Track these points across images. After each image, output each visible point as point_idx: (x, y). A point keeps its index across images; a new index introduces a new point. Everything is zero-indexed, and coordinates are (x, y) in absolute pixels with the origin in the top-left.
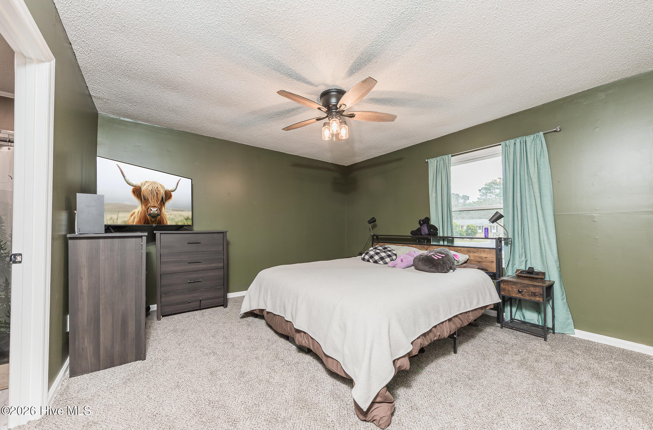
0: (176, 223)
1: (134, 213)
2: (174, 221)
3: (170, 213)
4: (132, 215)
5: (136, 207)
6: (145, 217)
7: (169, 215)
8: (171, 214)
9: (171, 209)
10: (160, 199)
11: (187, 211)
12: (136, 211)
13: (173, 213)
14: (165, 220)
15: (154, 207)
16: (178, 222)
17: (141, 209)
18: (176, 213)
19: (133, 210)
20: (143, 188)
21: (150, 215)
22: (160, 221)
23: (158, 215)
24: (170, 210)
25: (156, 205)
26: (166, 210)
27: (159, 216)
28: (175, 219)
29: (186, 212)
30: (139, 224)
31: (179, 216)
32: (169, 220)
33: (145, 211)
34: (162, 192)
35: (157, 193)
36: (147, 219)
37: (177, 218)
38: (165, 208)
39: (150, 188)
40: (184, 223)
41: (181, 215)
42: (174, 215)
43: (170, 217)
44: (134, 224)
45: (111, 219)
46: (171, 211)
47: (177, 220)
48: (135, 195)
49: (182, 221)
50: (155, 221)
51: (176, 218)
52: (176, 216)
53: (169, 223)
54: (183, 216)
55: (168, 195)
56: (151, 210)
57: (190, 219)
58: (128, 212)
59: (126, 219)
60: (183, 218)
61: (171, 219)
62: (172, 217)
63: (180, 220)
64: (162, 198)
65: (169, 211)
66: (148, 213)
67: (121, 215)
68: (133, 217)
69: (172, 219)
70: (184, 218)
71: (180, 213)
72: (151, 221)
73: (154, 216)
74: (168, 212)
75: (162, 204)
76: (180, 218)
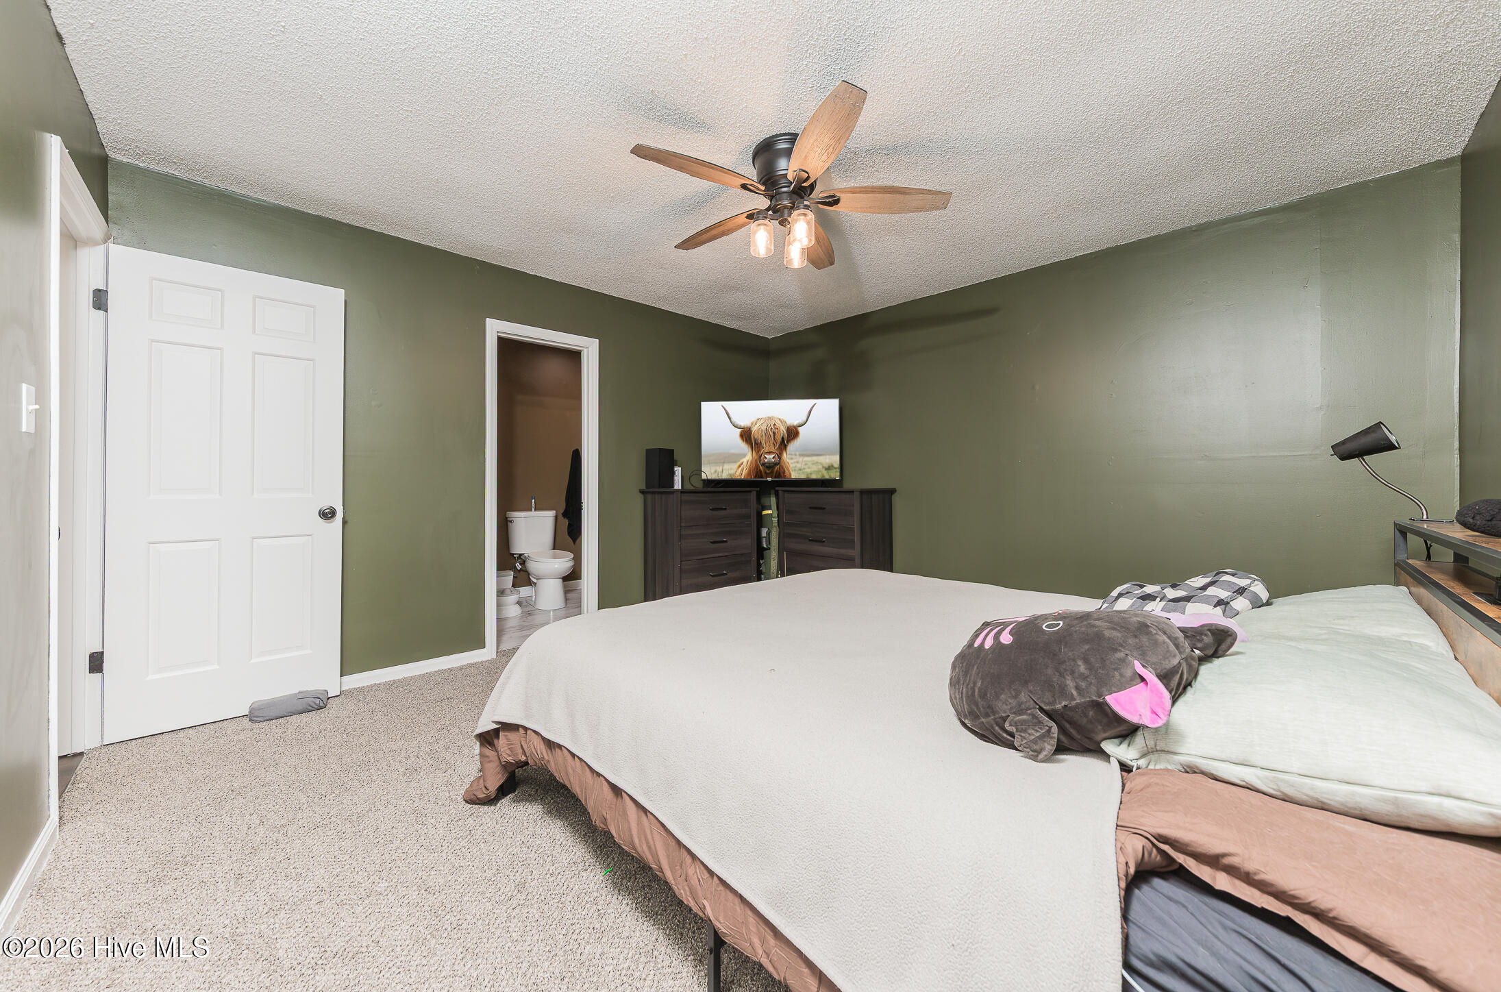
0: (807, 475)
1: (742, 464)
2: (803, 473)
3: (795, 460)
4: (740, 466)
5: (744, 456)
6: (757, 467)
7: (794, 462)
8: (798, 462)
9: (797, 453)
10: (779, 440)
11: (829, 455)
12: (745, 460)
13: (801, 459)
14: (786, 471)
15: (770, 453)
16: (811, 474)
17: (751, 458)
18: (806, 459)
19: (741, 459)
20: (754, 429)
21: (763, 464)
22: (779, 473)
23: (776, 464)
24: (796, 455)
25: (773, 450)
26: (788, 456)
27: (778, 466)
28: (804, 469)
29: (828, 457)
30: (749, 479)
31: (813, 464)
32: (795, 470)
33: (756, 461)
34: (783, 429)
35: (774, 433)
36: (760, 470)
37: (809, 468)
38: (788, 453)
39: (764, 427)
40: (823, 476)
41: (817, 462)
42: (804, 463)
43: (795, 467)
44: (743, 478)
45: (716, 471)
46: (798, 456)
47: (809, 471)
48: (743, 439)
49: (818, 472)
50: (772, 472)
51: (806, 467)
52: (806, 464)
53: (794, 476)
54: (821, 464)
55: (793, 433)
56: (766, 458)
57: (836, 468)
58: (735, 462)
59: (732, 472)
60: (820, 467)
61: (797, 469)
62: (799, 466)
63: (814, 471)
64: (783, 438)
65: (793, 457)
66: (762, 462)
67: (726, 466)
68: (740, 468)
69: (800, 470)
70: (823, 467)
71: (815, 459)
72: (766, 473)
73: (770, 466)
74: (792, 459)
75: (783, 447)
76: (815, 468)
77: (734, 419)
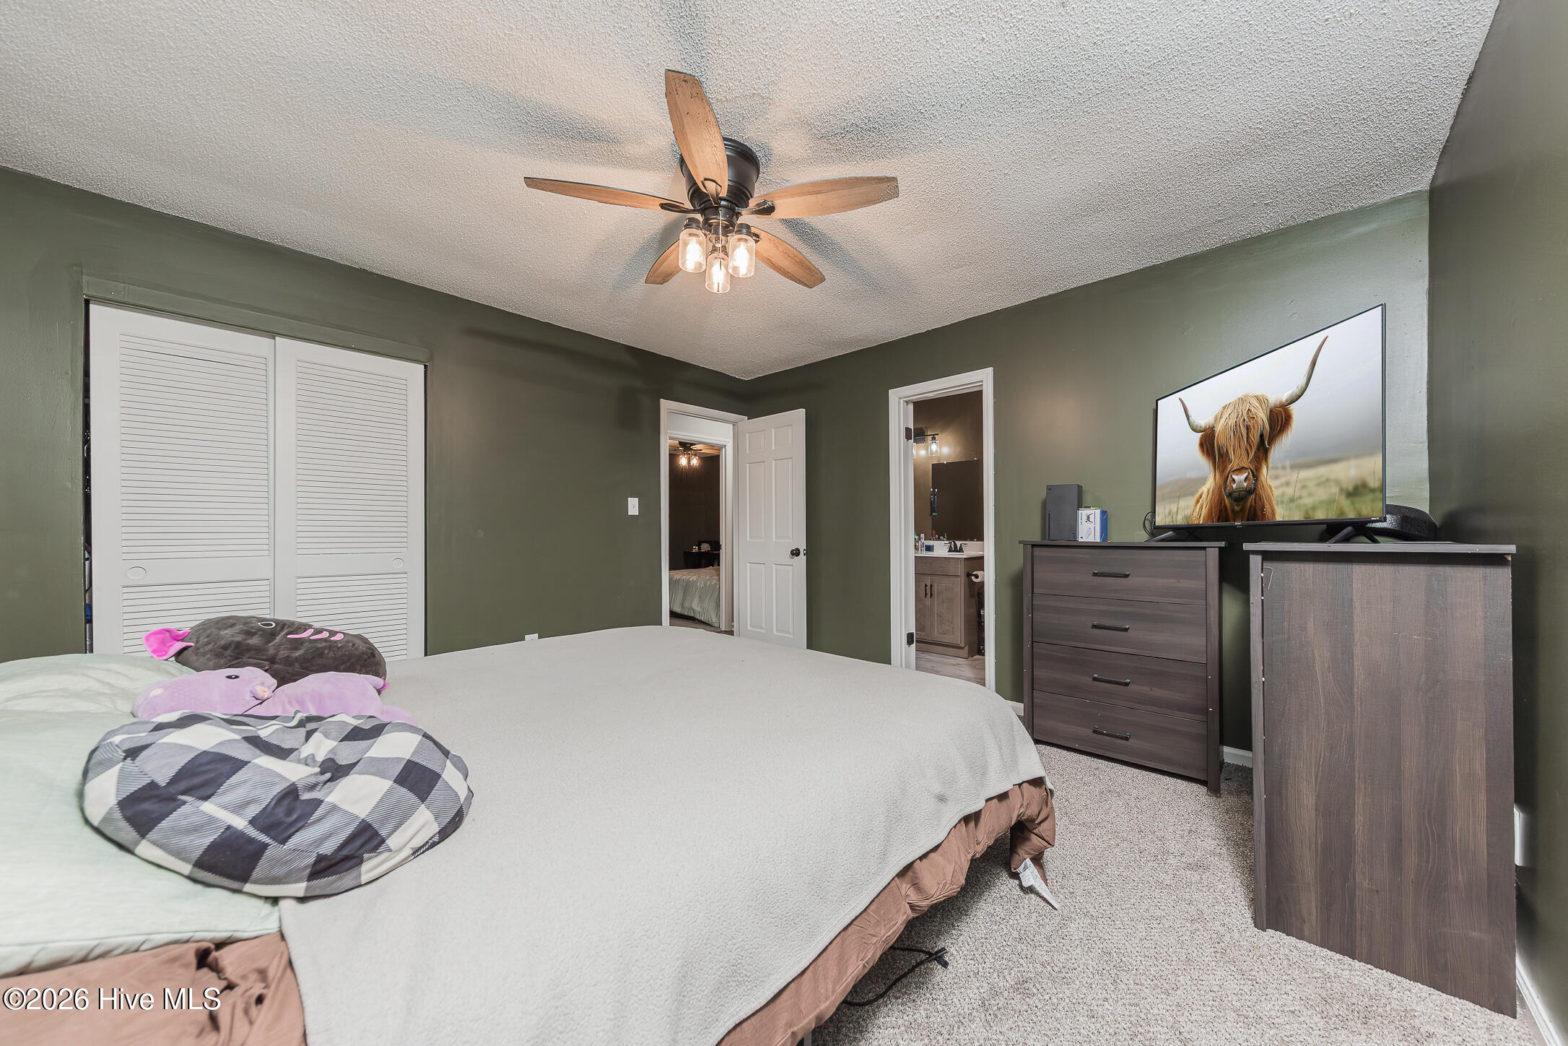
0: (1307, 513)
1: (1201, 496)
2: (1298, 507)
3: (1283, 480)
4: (1198, 501)
5: (1203, 481)
6: (1221, 501)
7: (1282, 485)
8: (1287, 484)
9: (1288, 463)
10: (1255, 439)
11: (1357, 456)
12: (1205, 489)
13: (1294, 476)
14: (1267, 506)
15: (1240, 470)
16: (1314, 508)
17: (1213, 483)
18: (1305, 474)
19: (1200, 488)
20: (1218, 429)
21: (1230, 495)
22: (1255, 510)
23: (1250, 492)
24: (1284, 468)
25: (1245, 463)
26: (1270, 473)
27: (1253, 496)
28: (1300, 497)
29: (1353, 462)
30: (1210, 523)
31: (1319, 485)
32: (1282, 502)
33: (1220, 488)
34: (1262, 416)
35: (1248, 428)
36: (1225, 506)
37: (1310, 495)
38: (1270, 465)
39: (1232, 422)
40: (1342, 513)
41: (1328, 480)
42: (1299, 485)
43: (1283, 494)
44: (1201, 522)
45: (1170, 513)
46: (1288, 470)
47: (1308, 501)
48: (1203, 451)
49: (1331, 502)
50: (1242, 510)
51: (1304, 493)
52: (1304, 487)
53: (1281, 514)
54: (1337, 482)
55: (1280, 419)
56: (1234, 480)
57: (1373, 491)
58: (1192, 494)
59: (1188, 512)
60: (1335, 490)
61: (1286, 499)
62: (1289, 491)
63: (1321, 502)
64: (1262, 436)
65: (1280, 472)
66: (1227, 491)
67: (1183, 503)
68: (1199, 504)
69: (1292, 500)
70: (1341, 490)
71: (1323, 471)
72: (1233, 511)
73: (1240, 497)
74: (1277, 477)
75: (1261, 455)
76: (1322, 494)
77: (1193, 417)
